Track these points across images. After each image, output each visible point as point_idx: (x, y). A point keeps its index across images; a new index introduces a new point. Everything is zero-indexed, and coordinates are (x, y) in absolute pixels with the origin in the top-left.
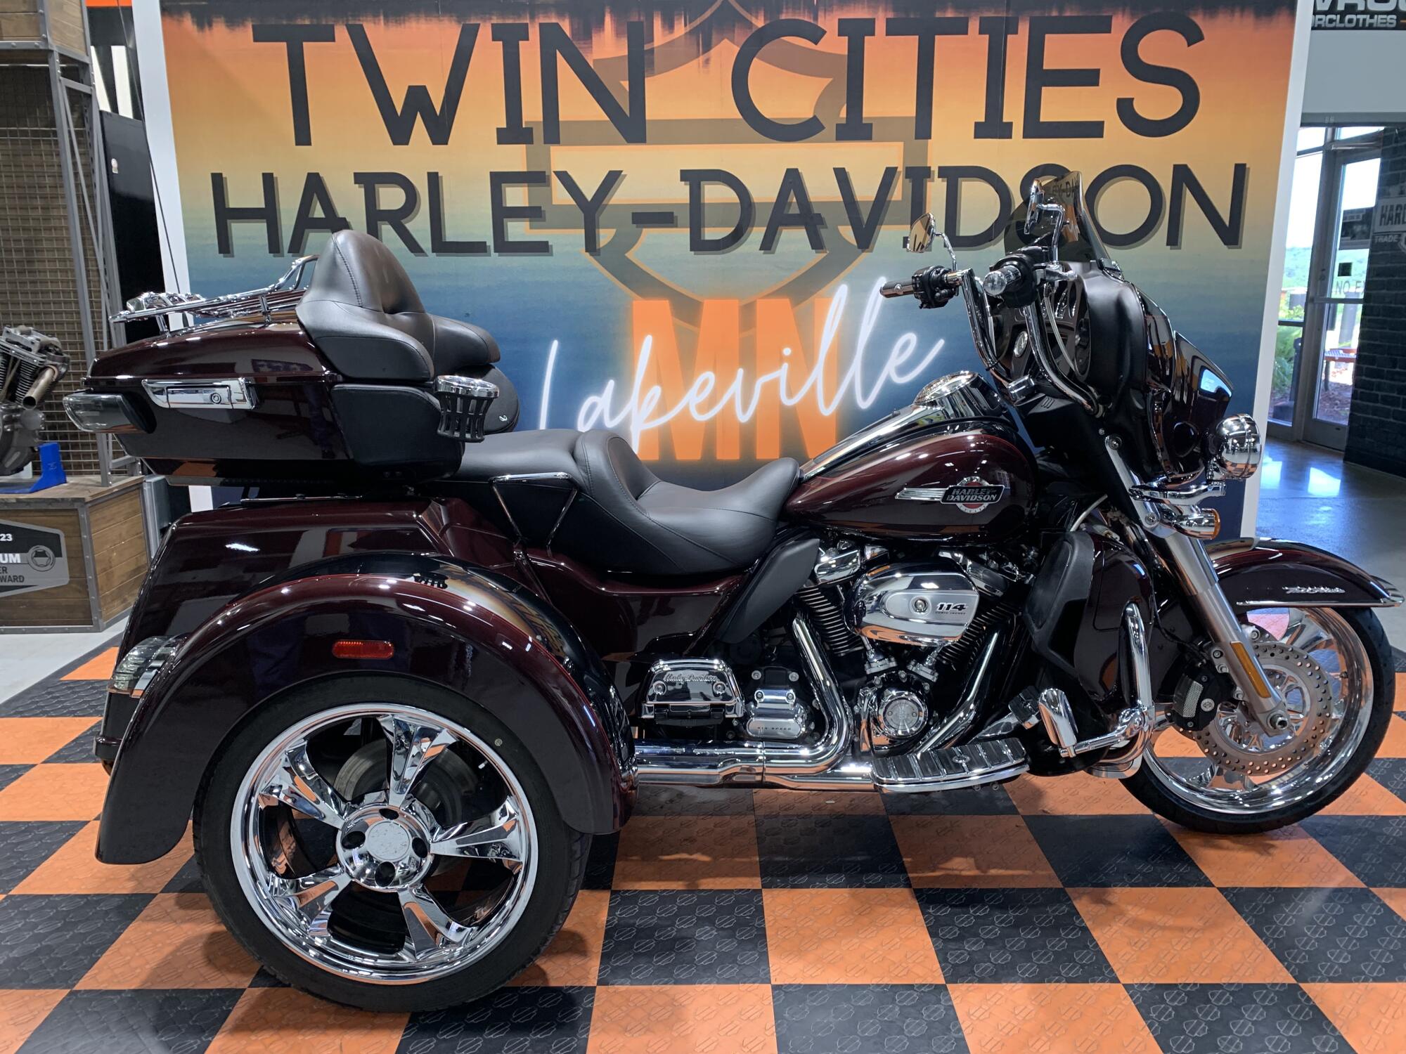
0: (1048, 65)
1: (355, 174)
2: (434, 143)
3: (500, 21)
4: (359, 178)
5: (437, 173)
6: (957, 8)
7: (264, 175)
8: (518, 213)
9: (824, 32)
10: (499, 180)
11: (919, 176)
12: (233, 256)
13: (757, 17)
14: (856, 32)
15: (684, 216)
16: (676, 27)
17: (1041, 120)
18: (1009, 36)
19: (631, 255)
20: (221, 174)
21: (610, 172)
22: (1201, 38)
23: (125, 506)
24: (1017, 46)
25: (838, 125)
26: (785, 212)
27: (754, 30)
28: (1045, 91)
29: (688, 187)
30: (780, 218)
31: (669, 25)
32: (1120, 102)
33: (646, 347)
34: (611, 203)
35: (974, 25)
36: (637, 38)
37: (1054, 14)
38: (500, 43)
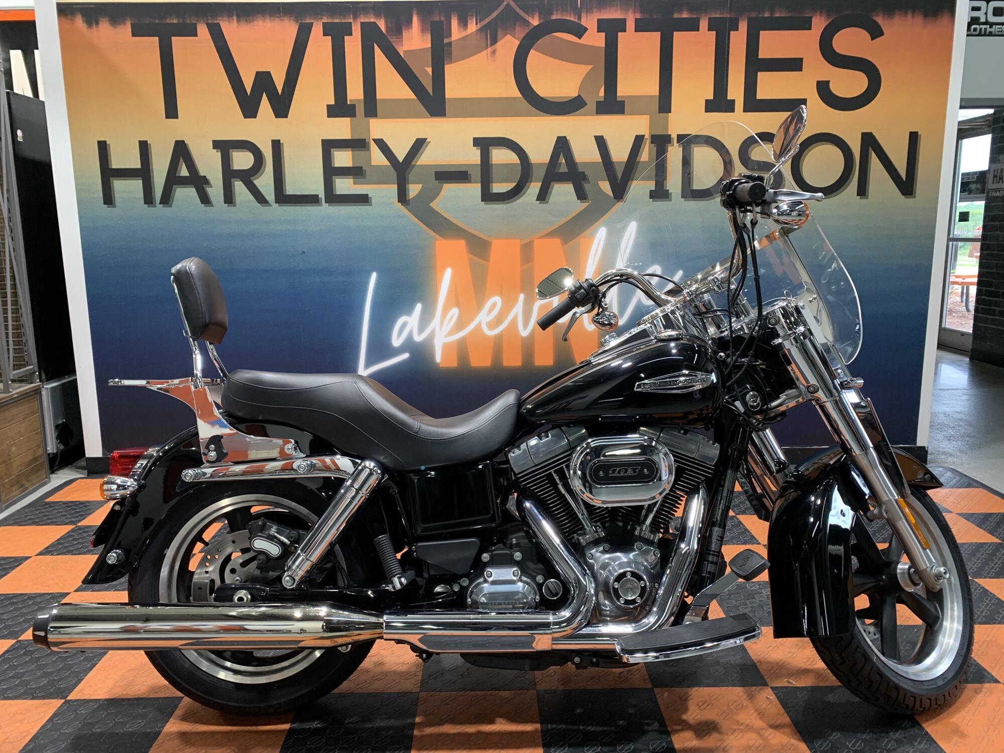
0: (762, 54)
1: (214, 141)
2: (277, 115)
3: (330, 21)
4: (217, 144)
5: (279, 141)
6: (690, 10)
7: (140, 142)
8: (344, 172)
9: (586, 29)
10: (329, 146)
11: (661, 142)
12: (115, 207)
13: (533, 18)
14: (612, 29)
15: (476, 174)
16: (469, 24)
17: (758, 98)
18: (732, 33)
19: (433, 205)
20: (105, 142)
21: (417, 139)
22: (881, 33)
23: (24, 408)
24: (738, 40)
25: (597, 102)
26: (556, 171)
27: (531, 28)
28: (761, 75)
29: (479, 151)
30: (552, 175)
31: (464, 23)
32: (818, 82)
33: (446, 278)
34: (418, 164)
35: (704, 24)
36: (439, 33)
37: (767, 15)
38: (330, 37)
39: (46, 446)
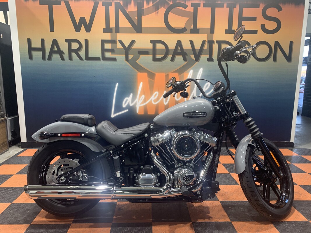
0: (243, 16)
2: (86, 32)
3: (105, 1)
4: (67, 40)
5: (87, 40)
7: (41, 39)
8: (108, 50)
9: (188, 6)
10: (103, 42)
11: (211, 43)
12: (33, 60)
13: (170, 2)
14: (196, 6)
15: (151, 52)
16: (150, 3)
18: (234, 8)
19: (137, 62)
20: (30, 39)
21: (132, 40)
22: (282, 10)
24: (236, 11)
25: (191, 30)
27: (170, 5)
28: (243, 22)
29: (152, 44)
30: (176, 53)
31: (148, 3)
32: (261, 25)
34: (132, 48)
35: (225, 5)
36: (140, 6)
37: (245, 3)
38: (104, 7)
39: (8, 138)
